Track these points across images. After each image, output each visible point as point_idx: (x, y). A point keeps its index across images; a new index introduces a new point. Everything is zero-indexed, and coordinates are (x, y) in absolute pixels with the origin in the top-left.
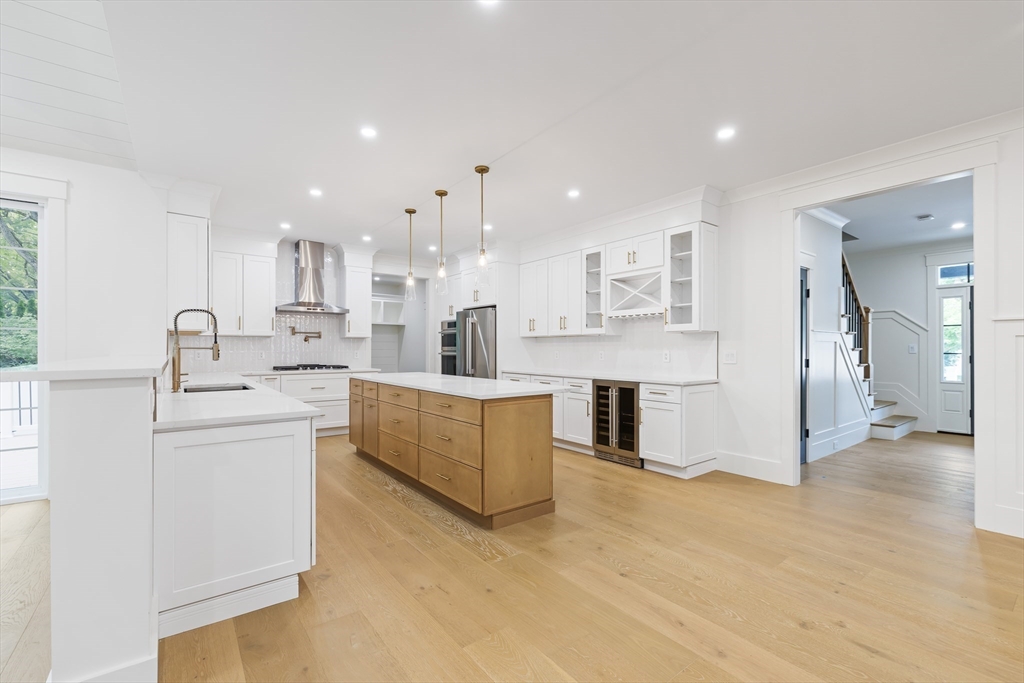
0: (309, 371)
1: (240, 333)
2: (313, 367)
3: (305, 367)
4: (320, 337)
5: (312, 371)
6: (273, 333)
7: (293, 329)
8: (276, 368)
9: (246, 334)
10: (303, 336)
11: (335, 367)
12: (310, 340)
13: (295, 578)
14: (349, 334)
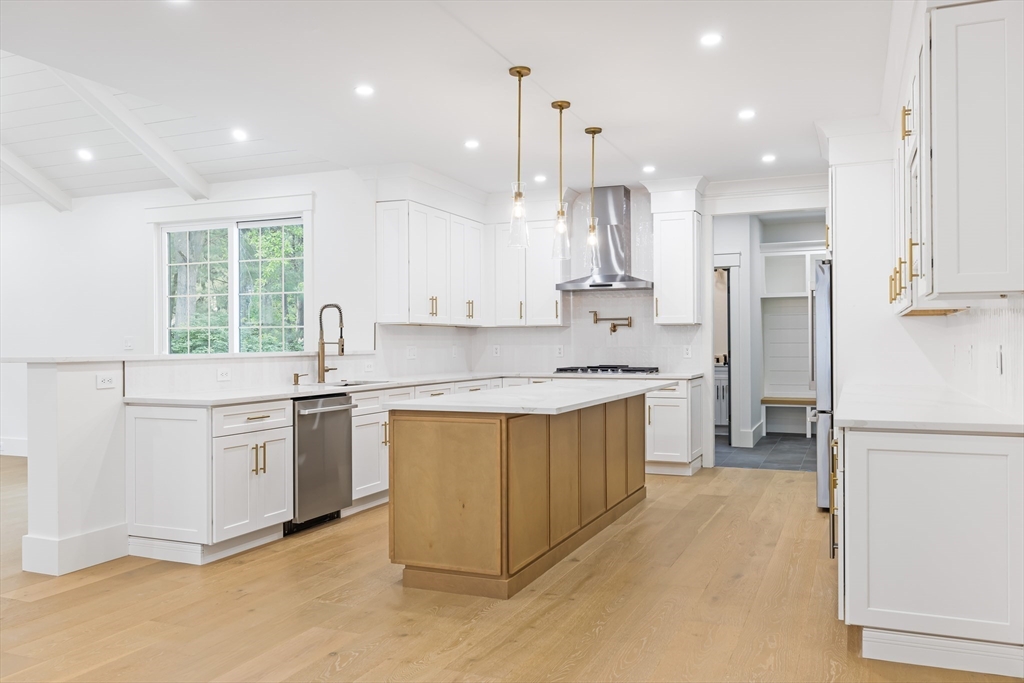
6: (560, 322)
7: (595, 314)
8: (560, 370)
10: (608, 325)
12: (619, 329)
13: (199, 547)
14: (658, 320)
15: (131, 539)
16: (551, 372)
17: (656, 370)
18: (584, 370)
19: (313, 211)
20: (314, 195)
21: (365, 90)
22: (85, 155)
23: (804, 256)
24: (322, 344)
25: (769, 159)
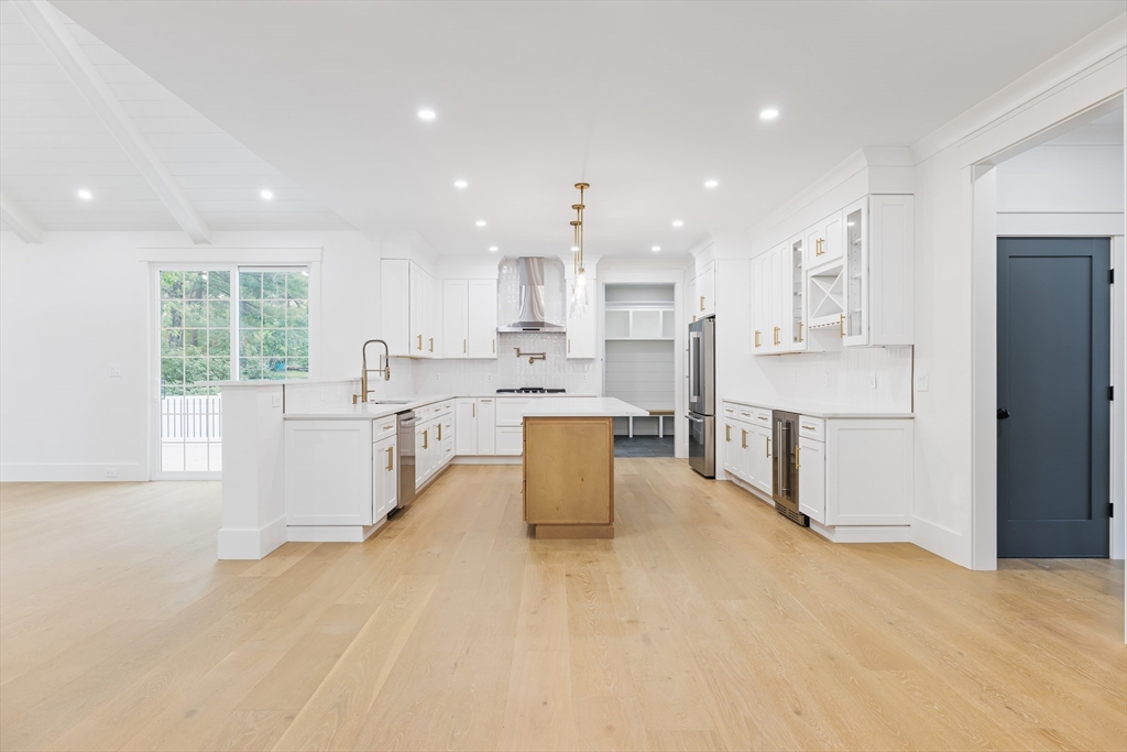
0: (531, 394)
1: (465, 356)
2: (535, 390)
3: (527, 390)
4: (544, 358)
5: (535, 395)
6: (495, 356)
7: (518, 350)
8: (499, 391)
9: (471, 357)
10: (528, 358)
11: (550, 391)
12: (535, 361)
13: (361, 528)
14: (568, 356)
15: (289, 528)
16: (494, 393)
17: (563, 391)
18: (520, 391)
19: (321, 262)
20: (322, 249)
21: (461, 184)
22: (85, 195)
23: (628, 312)
24: (365, 372)
25: (656, 249)
